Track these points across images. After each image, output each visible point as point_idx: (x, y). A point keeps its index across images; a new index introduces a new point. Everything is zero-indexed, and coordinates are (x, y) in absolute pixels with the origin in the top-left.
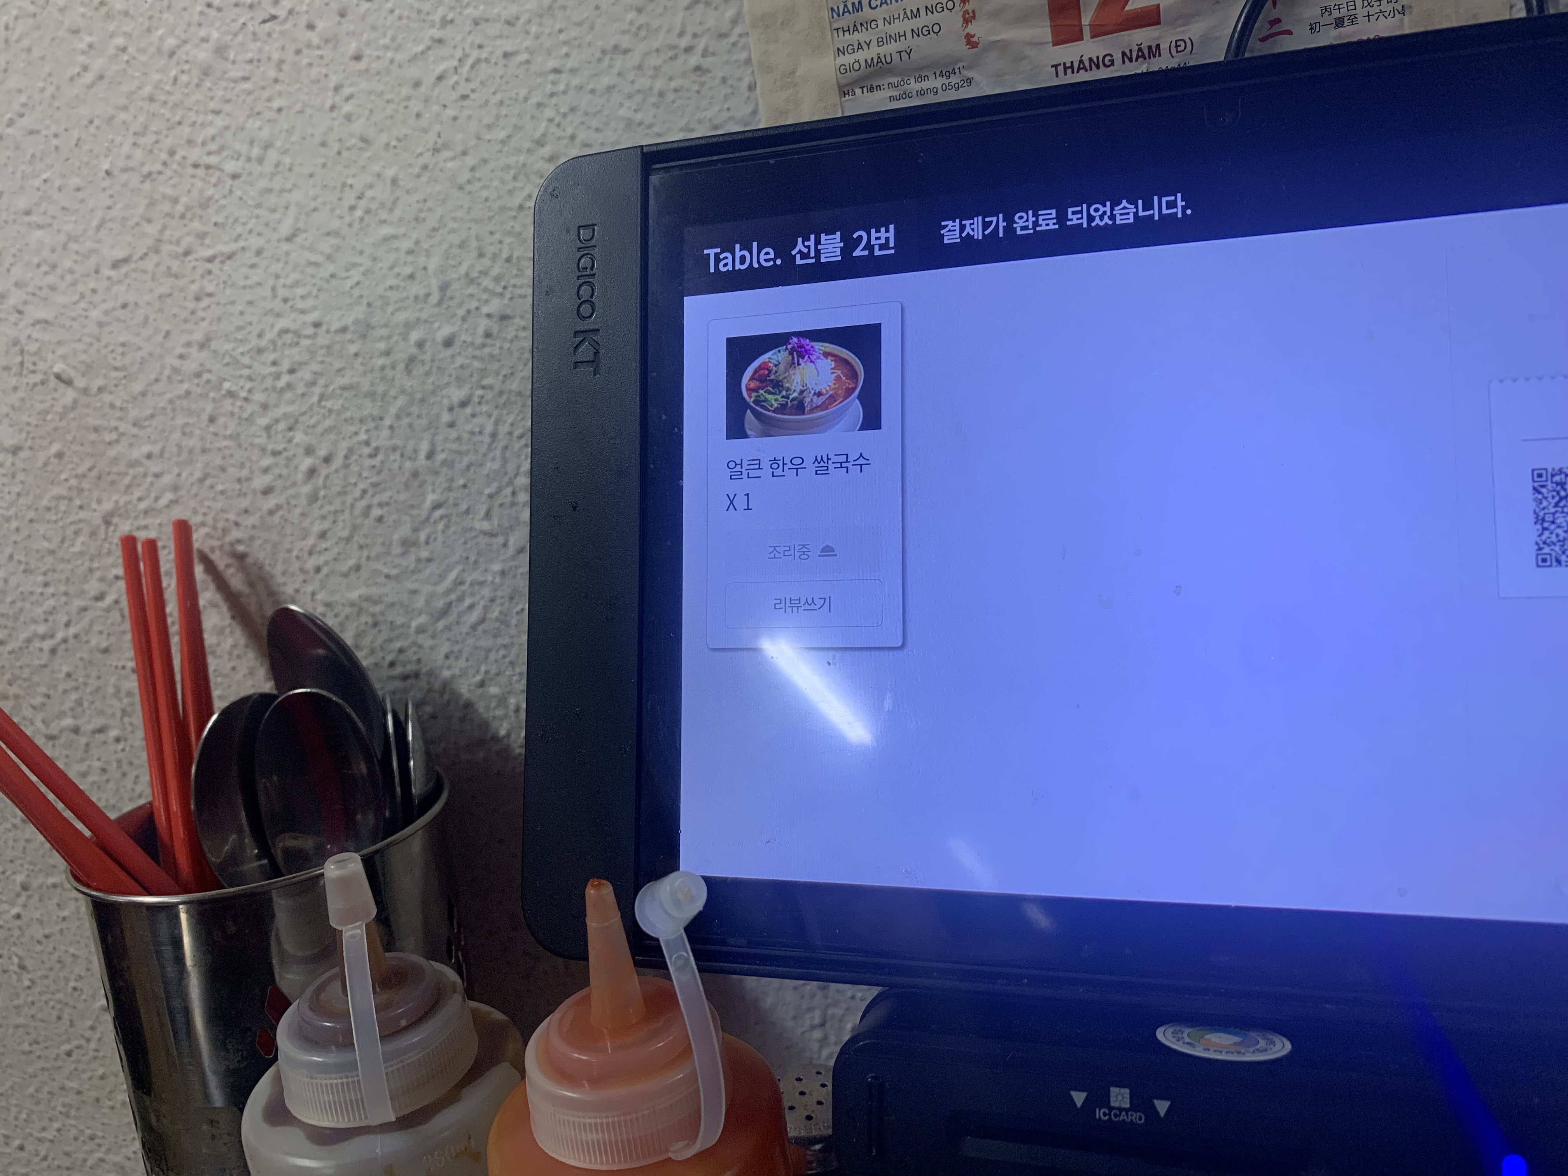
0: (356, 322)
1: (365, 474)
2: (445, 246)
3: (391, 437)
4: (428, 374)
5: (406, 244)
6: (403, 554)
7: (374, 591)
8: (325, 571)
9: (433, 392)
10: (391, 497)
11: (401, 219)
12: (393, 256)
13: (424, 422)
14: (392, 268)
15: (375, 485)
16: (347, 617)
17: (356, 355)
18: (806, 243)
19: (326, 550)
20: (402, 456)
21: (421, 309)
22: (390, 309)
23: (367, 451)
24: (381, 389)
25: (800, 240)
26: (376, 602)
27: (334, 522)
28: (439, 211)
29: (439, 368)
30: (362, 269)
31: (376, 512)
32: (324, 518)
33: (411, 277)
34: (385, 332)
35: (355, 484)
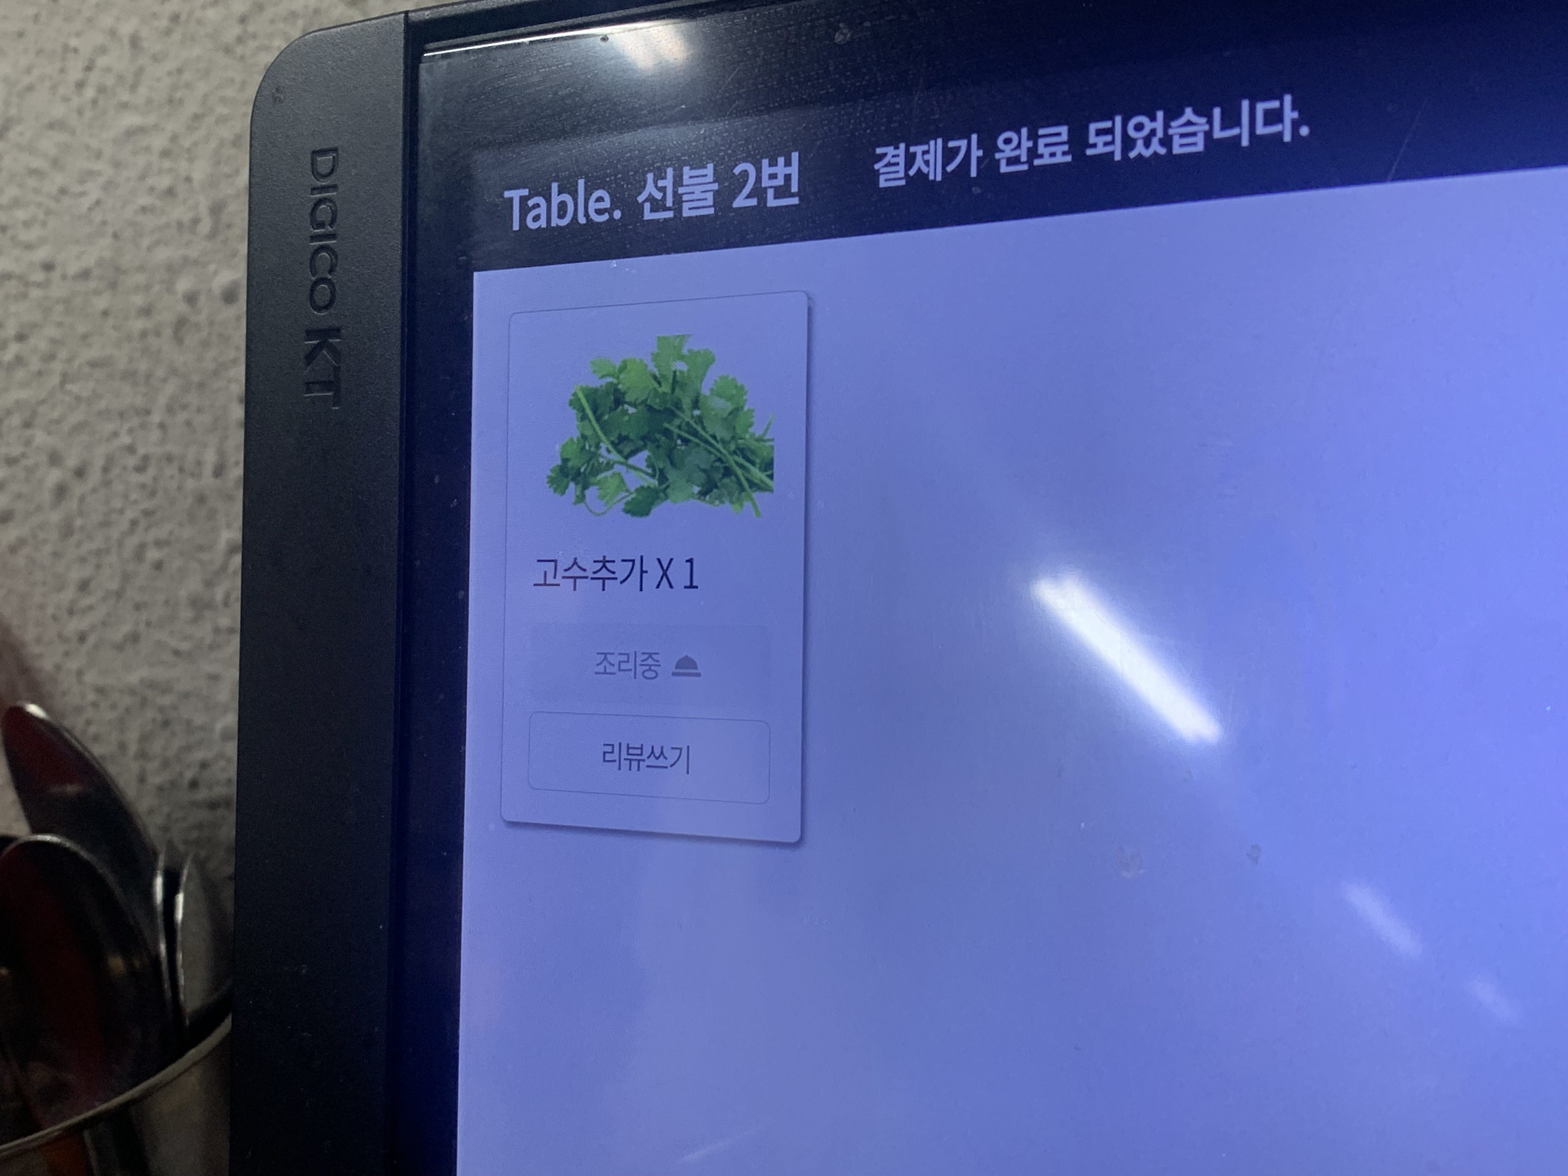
0: (100, 263)
1: (134, 496)
2: (213, 144)
3: (162, 442)
4: (205, 344)
5: (159, 142)
6: (195, 620)
7: (161, 674)
8: (92, 639)
9: (216, 373)
10: (171, 533)
11: (149, 101)
12: (141, 161)
13: (205, 419)
14: (142, 177)
15: (147, 513)
16: (128, 710)
17: (105, 313)
18: (661, 183)
19: (91, 608)
20: (181, 470)
21: (188, 244)
22: (145, 242)
23: (132, 461)
24: (143, 366)
25: (650, 177)
26: (165, 689)
27: (98, 567)
28: (202, 87)
29: (220, 335)
30: (101, 180)
31: (153, 554)
32: (83, 560)
33: (170, 192)
34: (140, 278)
35: (121, 511)
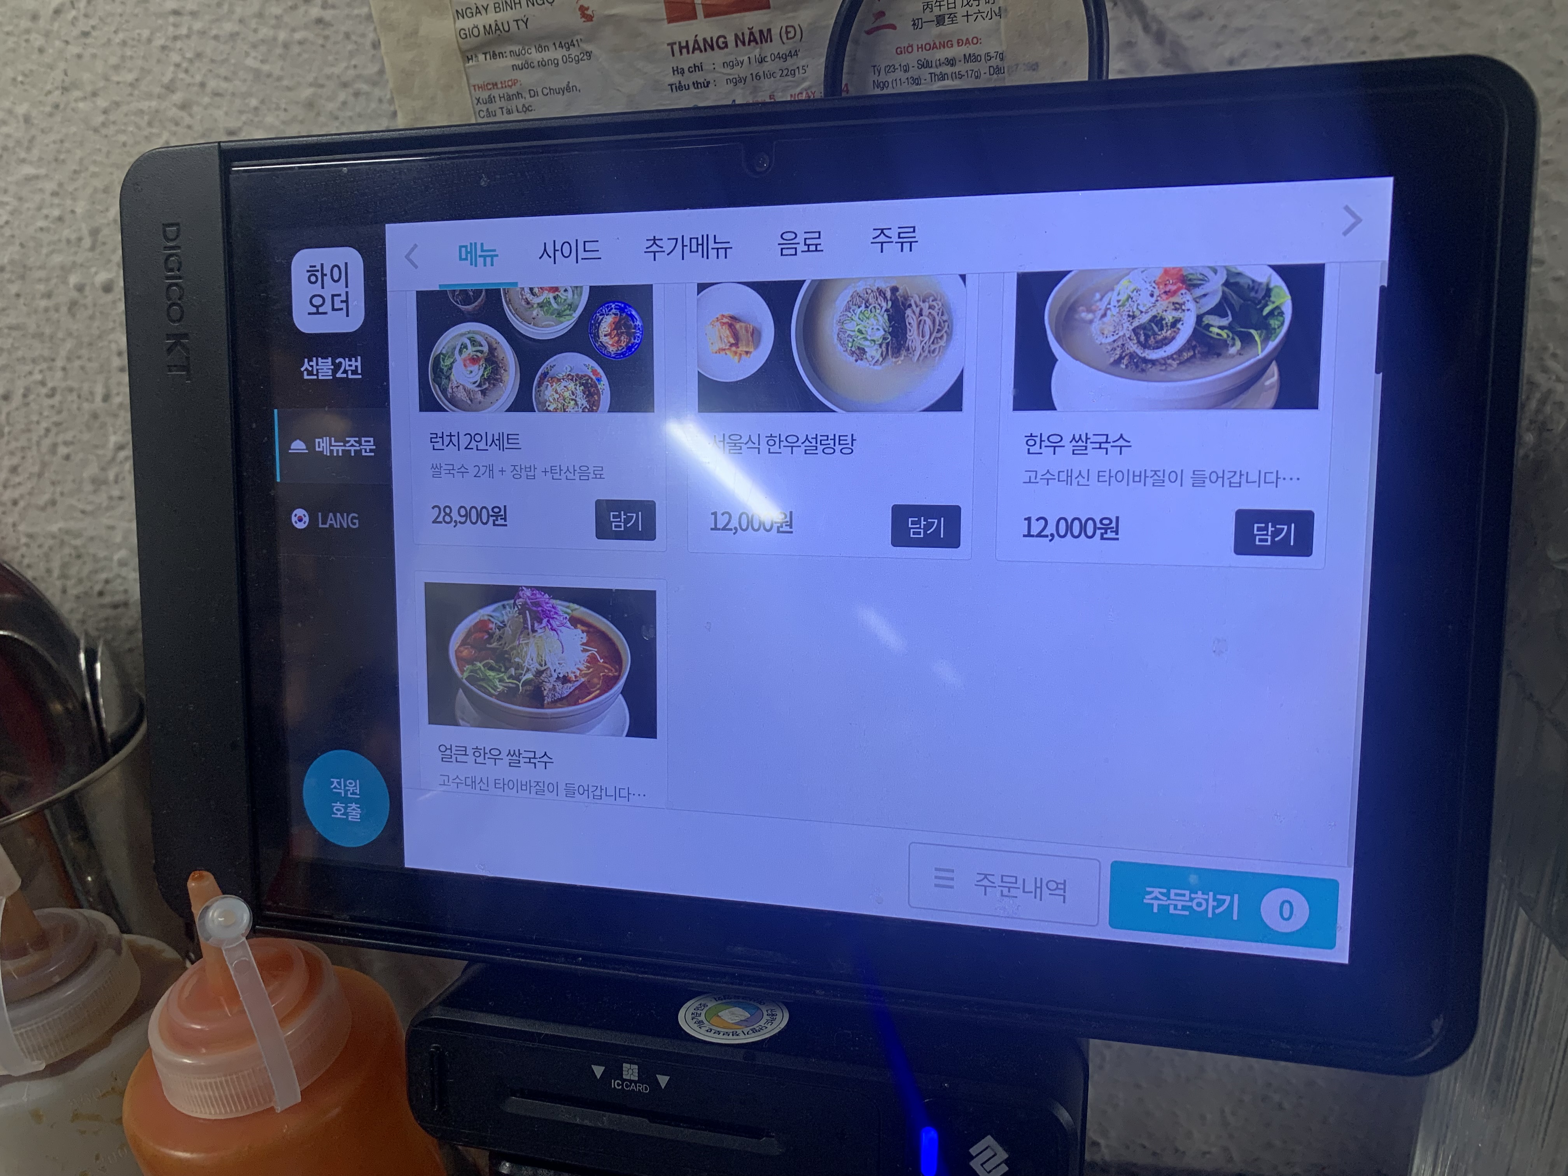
0: (12, 262)
1: (46, 413)
2: (89, 190)
3: (65, 379)
4: (92, 318)
5: (50, 186)
6: (95, 492)
7: (72, 525)
8: (22, 504)
9: (100, 337)
10: (74, 437)
11: (40, 159)
12: (38, 198)
13: (95, 365)
14: (39, 209)
15: (57, 424)
16: (51, 548)
17: (18, 295)
19: (20, 484)
20: (79, 397)
21: (76, 253)
22: (44, 251)
23: (44, 391)
24: (48, 331)
26: (77, 535)
27: (23, 458)
28: (79, 153)
29: (101, 313)
30: (8, 208)
31: (63, 450)
32: (12, 453)
33: (60, 219)
34: (42, 274)
35: (38, 423)
